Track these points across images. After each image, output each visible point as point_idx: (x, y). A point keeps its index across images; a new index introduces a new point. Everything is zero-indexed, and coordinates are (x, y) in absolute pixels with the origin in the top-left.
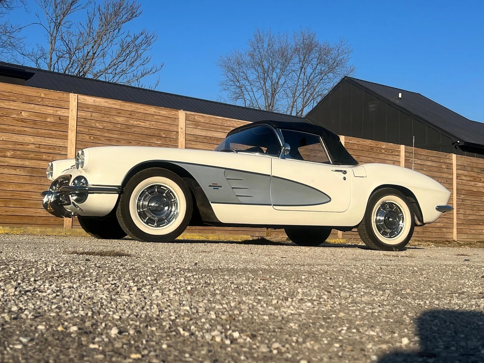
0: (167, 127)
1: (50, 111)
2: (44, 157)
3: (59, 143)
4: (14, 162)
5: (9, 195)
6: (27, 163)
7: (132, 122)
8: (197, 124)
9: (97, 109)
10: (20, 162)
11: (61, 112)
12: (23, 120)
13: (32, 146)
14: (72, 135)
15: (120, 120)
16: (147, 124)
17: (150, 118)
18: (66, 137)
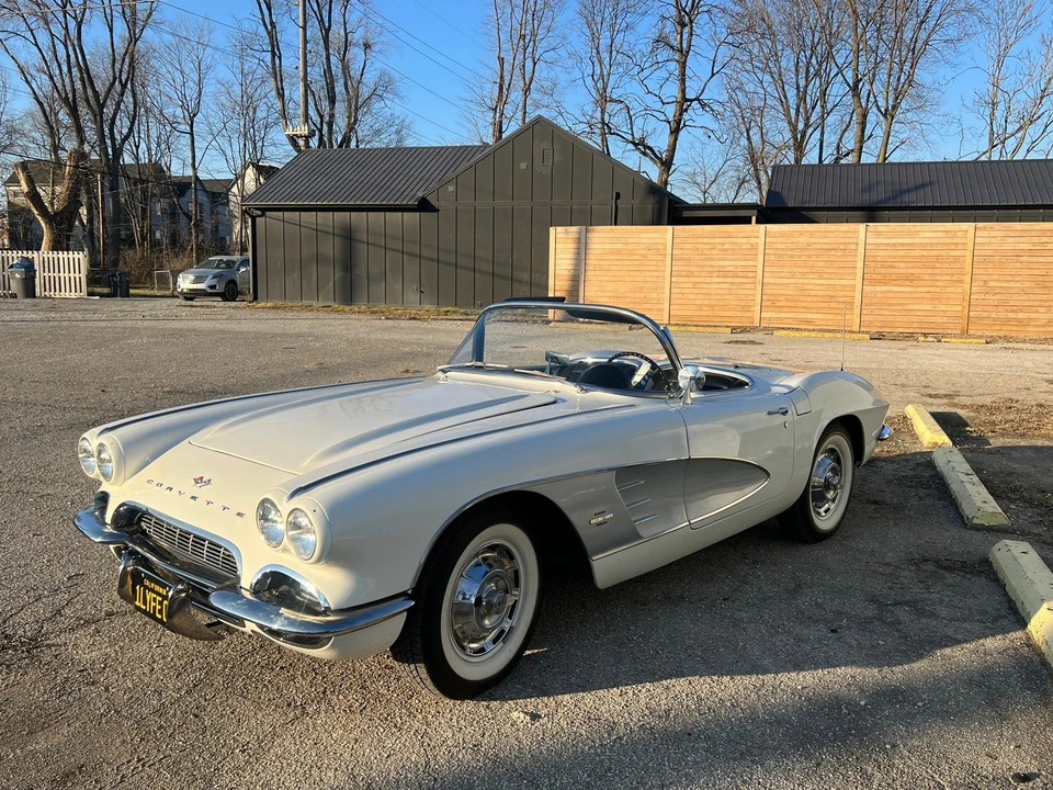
0: (846, 240)
1: (745, 240)
2: (740, 274)
3: (752, 263)
4: (718, 280)
5: (715, 303)
6: (728, 280)
7: (812, 240)
8: (878, 234)
9: (782, 235)
10: (722, 280)
11: (753, 241)
12: (725, 250)
13: (731, 268)
14: (761, 257)
15: (801, 240)
16: (826, 240)
17: (830, 234)
18: (756, 259)
